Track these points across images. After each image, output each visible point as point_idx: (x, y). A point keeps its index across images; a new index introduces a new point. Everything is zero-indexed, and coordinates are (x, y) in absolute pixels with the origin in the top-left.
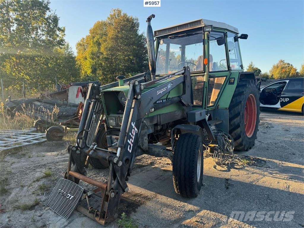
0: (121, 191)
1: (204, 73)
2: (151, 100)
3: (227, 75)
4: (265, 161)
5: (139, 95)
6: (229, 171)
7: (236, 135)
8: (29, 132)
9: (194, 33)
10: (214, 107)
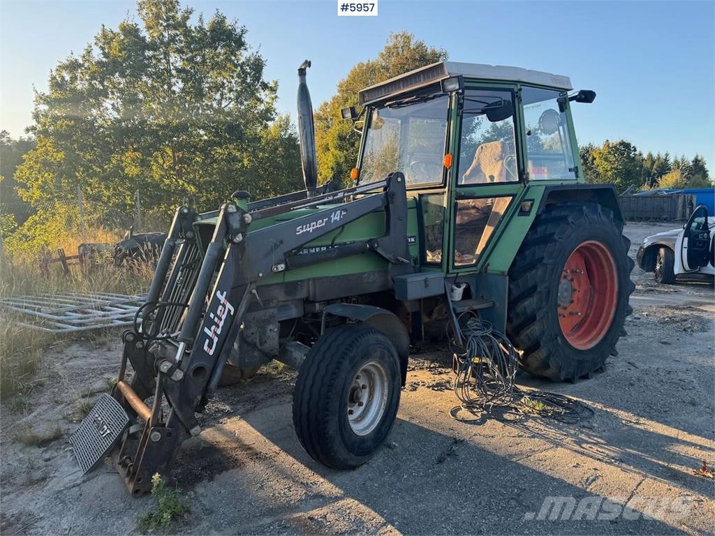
0: (182, 432)
1: (444, 187)
2: (276, 246)
3: (515, 192)
4: (592, 411)
5: (238, 233)
6: (482, 421)
7: (529, 339)
8: (141, 301)
9: (431, 96)
10: (474, 269)
